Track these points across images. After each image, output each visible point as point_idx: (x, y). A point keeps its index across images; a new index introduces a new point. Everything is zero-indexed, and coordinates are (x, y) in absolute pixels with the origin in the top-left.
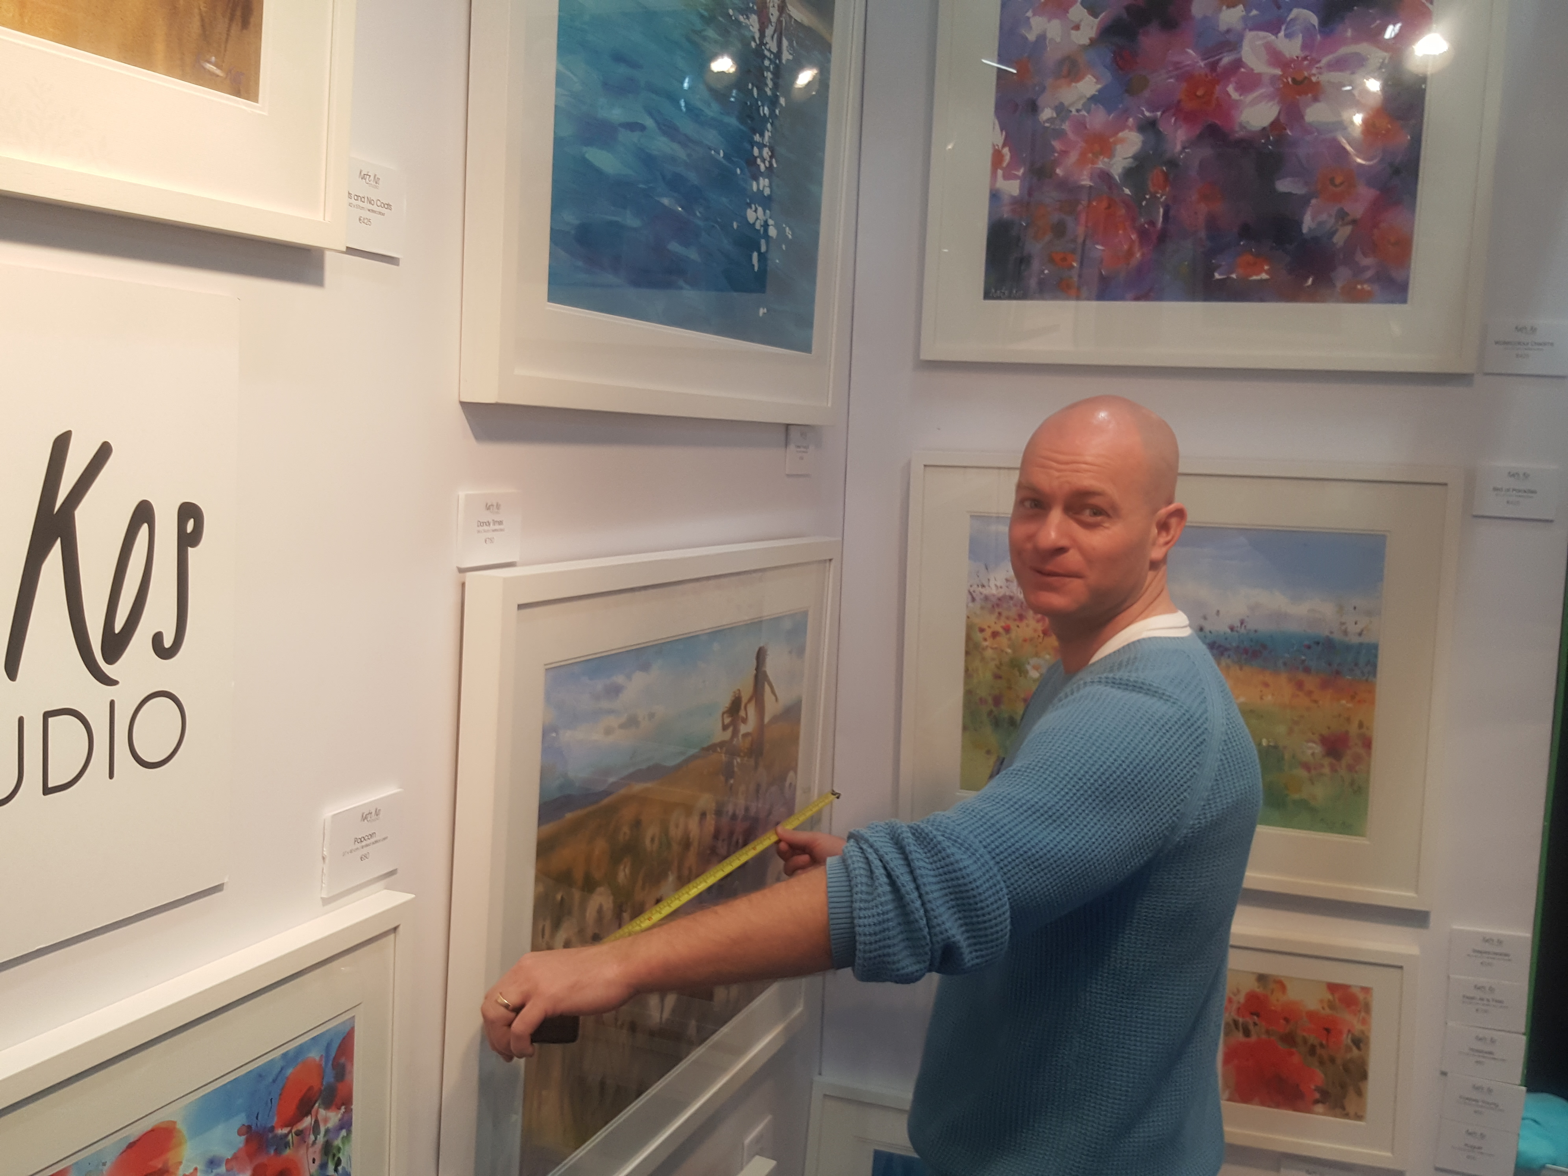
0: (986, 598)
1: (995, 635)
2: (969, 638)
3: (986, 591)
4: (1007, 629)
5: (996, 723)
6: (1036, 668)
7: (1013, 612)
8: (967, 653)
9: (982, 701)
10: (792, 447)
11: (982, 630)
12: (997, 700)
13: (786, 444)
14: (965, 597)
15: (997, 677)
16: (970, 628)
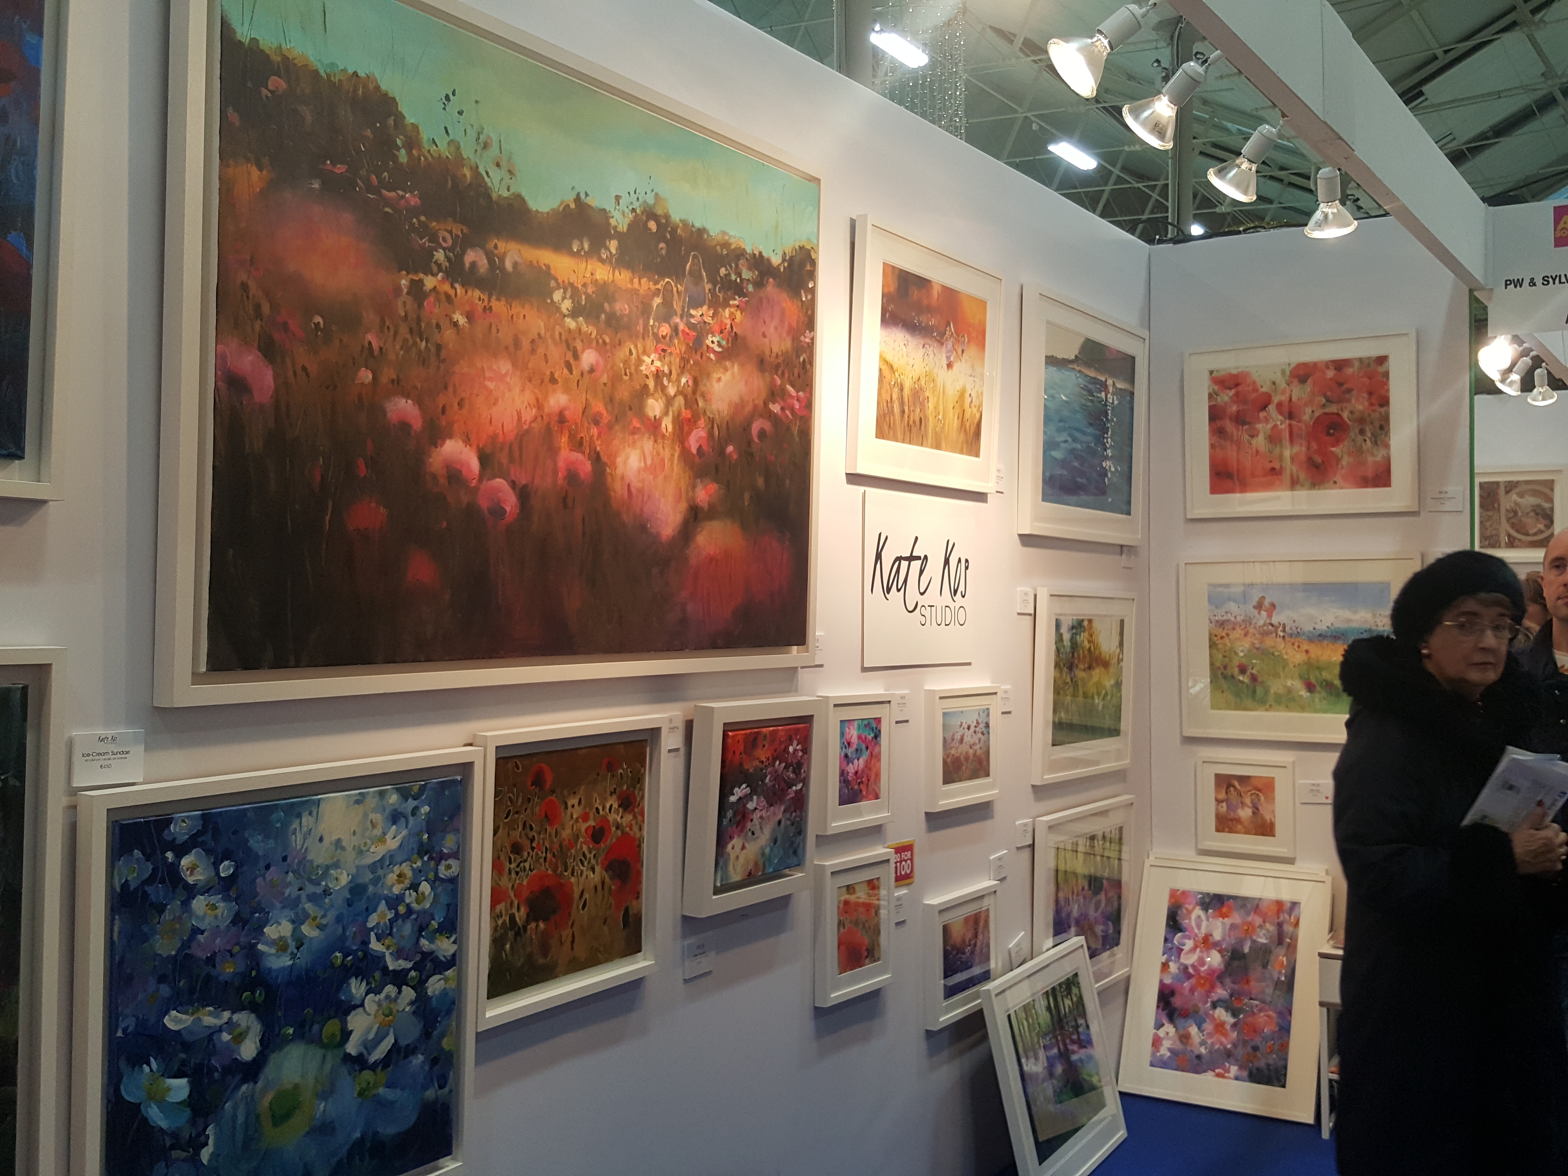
0: (1217, 621)
1: (1222, 638)
2: (1210, 640)
3: (1217, 618)
4: (1228, 635)
5: (1225, 677)
6: (1242, 651)
7: (1230, 627)
8: (1210, 647)
9: (1219, 668)
10: (1124, 556)
11: (1216, 636)
12: (1225, 667)
13: (1121, 554)
14: (1208, 622)
15: (1225, 656)
16: (1210, 635)
